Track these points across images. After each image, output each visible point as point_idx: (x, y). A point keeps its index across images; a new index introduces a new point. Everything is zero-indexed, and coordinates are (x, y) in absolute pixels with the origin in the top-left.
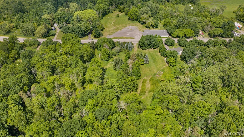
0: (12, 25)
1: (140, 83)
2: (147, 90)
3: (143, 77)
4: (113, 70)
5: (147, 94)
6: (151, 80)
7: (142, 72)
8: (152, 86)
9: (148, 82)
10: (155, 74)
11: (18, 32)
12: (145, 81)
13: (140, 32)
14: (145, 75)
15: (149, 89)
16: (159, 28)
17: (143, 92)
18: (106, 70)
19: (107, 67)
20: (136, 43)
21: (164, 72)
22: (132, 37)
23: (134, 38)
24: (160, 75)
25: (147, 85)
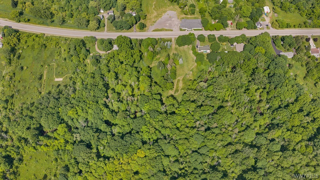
0: (64, 14)
1: (175, 82)
2: (180, 89)
3: (178, 77)
4: (156, 69)
5: (179, 91)
6: (183, 79)
7: (177, 73)
8: (183, 85)
9: (181, 81)
10: (186, 74)
11: (71, 22)
12: (179, 81)
13: (179, 20)
14: (179, 75)
15: (181, 87)
16: (196, 14)
17: (177, 91)
18: (151, 69)
19: (151, 66)
20: (174, 37)
21: (193, 71)
22: (171, 29)
23: (172, 30)
24: (190, 75)
25: (180, 84)
